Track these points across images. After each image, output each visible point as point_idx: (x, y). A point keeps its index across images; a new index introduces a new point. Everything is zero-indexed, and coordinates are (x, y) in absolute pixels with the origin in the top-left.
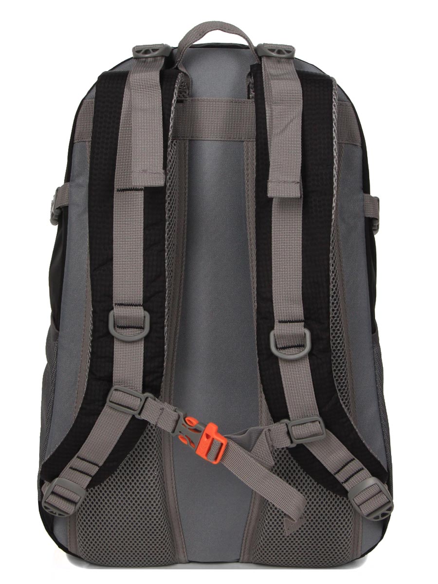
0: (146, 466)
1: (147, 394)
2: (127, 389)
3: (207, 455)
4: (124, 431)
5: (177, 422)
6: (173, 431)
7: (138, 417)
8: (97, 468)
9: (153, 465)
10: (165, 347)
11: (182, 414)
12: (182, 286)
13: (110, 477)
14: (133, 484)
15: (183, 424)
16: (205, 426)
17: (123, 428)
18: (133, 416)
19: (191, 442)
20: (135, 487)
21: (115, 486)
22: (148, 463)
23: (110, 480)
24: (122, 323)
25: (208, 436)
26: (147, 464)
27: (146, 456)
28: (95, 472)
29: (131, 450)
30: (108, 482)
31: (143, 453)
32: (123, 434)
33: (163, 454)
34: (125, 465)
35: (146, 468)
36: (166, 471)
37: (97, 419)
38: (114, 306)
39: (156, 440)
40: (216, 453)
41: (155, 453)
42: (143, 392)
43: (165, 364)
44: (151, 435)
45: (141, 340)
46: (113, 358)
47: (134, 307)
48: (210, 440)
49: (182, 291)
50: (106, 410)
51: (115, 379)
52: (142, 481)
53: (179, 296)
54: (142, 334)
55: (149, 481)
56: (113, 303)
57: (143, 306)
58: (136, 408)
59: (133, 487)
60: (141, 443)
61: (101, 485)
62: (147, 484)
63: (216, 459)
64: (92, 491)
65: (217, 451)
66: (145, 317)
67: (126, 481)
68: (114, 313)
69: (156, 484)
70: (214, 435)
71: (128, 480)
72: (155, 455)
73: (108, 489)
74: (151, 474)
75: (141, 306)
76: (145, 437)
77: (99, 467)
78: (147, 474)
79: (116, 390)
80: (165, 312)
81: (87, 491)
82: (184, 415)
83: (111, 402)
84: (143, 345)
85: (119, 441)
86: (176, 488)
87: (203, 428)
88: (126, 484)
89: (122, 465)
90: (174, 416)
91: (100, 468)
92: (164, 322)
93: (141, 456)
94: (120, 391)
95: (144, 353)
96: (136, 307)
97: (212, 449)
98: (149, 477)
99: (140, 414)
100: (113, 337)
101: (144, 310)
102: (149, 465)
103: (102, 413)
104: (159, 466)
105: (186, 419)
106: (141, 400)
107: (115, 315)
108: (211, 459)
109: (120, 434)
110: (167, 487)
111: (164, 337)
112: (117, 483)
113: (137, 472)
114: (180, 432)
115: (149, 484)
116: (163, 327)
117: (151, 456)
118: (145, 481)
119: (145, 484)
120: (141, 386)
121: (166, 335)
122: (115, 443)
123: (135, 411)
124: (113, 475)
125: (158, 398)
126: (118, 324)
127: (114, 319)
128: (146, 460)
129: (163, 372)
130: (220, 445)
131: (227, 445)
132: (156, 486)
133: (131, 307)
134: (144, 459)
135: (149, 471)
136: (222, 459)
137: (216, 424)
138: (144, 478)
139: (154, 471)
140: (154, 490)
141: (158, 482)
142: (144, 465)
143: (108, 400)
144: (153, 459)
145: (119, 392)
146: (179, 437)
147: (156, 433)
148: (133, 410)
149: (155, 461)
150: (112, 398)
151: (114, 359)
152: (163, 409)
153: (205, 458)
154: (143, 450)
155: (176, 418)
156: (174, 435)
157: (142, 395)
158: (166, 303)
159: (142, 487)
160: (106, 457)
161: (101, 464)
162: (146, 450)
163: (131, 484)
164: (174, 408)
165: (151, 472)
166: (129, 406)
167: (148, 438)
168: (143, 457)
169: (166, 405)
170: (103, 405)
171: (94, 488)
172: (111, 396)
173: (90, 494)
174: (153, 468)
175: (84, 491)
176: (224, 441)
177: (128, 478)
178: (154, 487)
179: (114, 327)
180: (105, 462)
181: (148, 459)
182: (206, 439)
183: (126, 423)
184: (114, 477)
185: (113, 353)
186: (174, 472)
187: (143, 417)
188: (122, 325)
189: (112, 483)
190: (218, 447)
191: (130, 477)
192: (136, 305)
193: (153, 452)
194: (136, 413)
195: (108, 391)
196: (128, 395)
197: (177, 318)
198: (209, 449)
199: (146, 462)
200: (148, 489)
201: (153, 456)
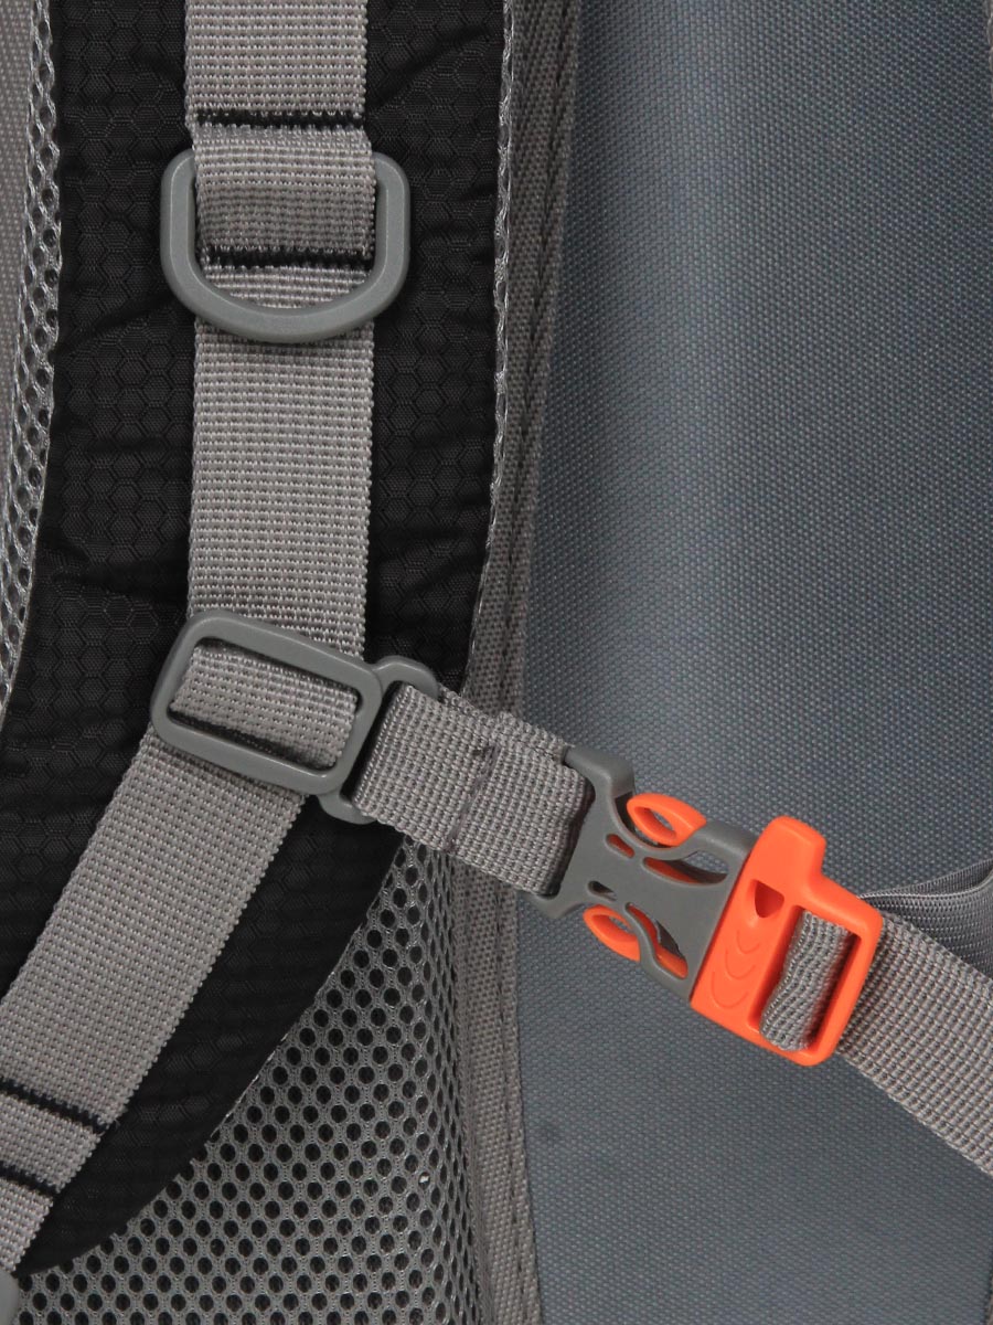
0: (368, 1135)
1: (395, 666)
2: (282, 641)
3: (758, 1014)
4: (255, 899)
5: (574, 825)
6: (552, 888)
7: (336, 808)
8: (89, 1141)
9: (410, 1126)
10: (501, 375)
11: (604, 778)
12: (575, 35)
13: (163, 1196)
14: (288, 1249)
15: (615, 840)
16: (750, 842)
17: (249, 886)
18: (311, 804)
19: (665, 943)
20: (304, 1267)
21: (177, 1265)
22: (382, 1115)
23: (161, 1209)
24: (240, 231)
25: (765, 899)
26: (374, 1122)
27: (366, 1075)
28: (75, 1163)
29: (286, 1027)
30: (148, 1228)
31: (351, 1056)
32: (246, 917)
33: (463, 1064)
34: (255, 1115)
35: (369, 1149)
36: (479, 1167)
37: (92, 830)
38: (193, 127)
39: (427, 974)
40: (816, 998)
41: (418, 1057)
42: (372, 654)
43: (496, 485)
44: (395, 946)
45: (356, 330)
46: (188, 447)
47: (311, 132)
48: (782, 917)
49: (573, 64)
50: (146, 770)
51: (200, 575)
52: (344, 1226)
53: (556, 98)
54: (360, 297)
55: (386, 1228)
56: (183, 112)
57: (366, 123)
58: (333, 749)
59: (289, 1265)
60: (348, 979)
61: (108, 1247)
62: (373, 1247)
63: (814, 1034)
64: (53, 1283)
65: (823, 985)
66: (378, 191)
67: (245, 1231)
68: (193, 165)
69: (426, 1242)
70: (804, 892)
71: (259, 1228)
72: (421, 1067)
73: (136, 1283)
74: (398, 1184)
75: (357, 125)
76: (375, 939)
77: (97, 1129)
78: (371, 1187)
79: (209, 643)
80: (496, 157)
81: (26, 1284)
82: (617, 785)
83: (175, 716)
84: (366, 365)
85: (220, 965)
86: (536, 1273)
87: (740, 854)
88: (246, 1247)
89: (238, 1113)
90: (560, 788)
91: (108, 1134)
92: (491, 226)
93: (337, 1076)
94: (232, 647)
95: (376, 416)
96: (326, 132)
97: (791, 974)
98: (386, 1204)
99: (349, 790)
100: (187, 318)
101: (375, 148)
102: (382, 1129)
103: (123, 788)
104: (441, 1137)
105: (632, 805)
106: (359, 703)
107: (201, 178)
108: (783, 1039)
109: (231, 918)
110: (487, 1271)
111: (492, 315)
112: (190, 1247)
113: (314, 1175)
114: (598, 888)
115: (387, 1242)
116: (487, 257)
117: (395, 1073)
118: (358, 1229)
119: (359, 1244)
120: (358, 617)
121: (503, 306)
122: (196, 980)
123: (326, 768)
124: (179, 1179)
125: (457, 689)
126: (216, 242)
127: (196, 206)
128: (367, 1097)
129: (485, 534)
130: (837, 946)
131: (883, 947)
132: (427, 1257)
133: (297, 132)
134: (352, 1094)
135: (384, 1166)
136: (846, 1041)
137: (815, 824)
138: (358, 1206)
139: (411, 1163)
140: (415, 1278)
141: (438, 1234)
142: (354, 1132)
143: (158, 710)
144: (409, 1089)
145: (226, 658)
146: (588, 917)
147: (425, 932)
148: (312, 765)
149: (422, 1104)
150: (184, 691)
151: (197, 454)
152: (487, 752)
153: (749, 1032)
154: (350, 1041)
155: (569, 801)
156: (555, 908)
157: (363, 670)
158: (505, 104)
159: (345, 1264)
160: (142, 1070)
161: (110, 1114)
162: (365, 1037)
163: (274, 1247)
164: (556, 743)
165: (398, 1170)
166: (289, 740)
167: (376, 962)
168: (352, 1079)
169: (506, 730)
170: (129, 746)
171: (68, 1268)
172: (180, 681)
173: (40, 1302)
174: (410, 1147)
175: (12, 1284)
176: (864, 924)
177: (259, 1213)
178: (414, 1263)
179: (197, 257)
180: (136, 1102)
181: (381, 1092)
182: (753, 920)
183: (267, 854)
184: (188, 1192)
185: (190, 417)
186: (527, 1174)
187: (369, 807)
188: (243, 244)
189: (163, 1246)
190: (828, 957)
191: (273, 1210)
192: (325, 122)
193: (408, 1051)
194: (324, 785)
195: (159, 654)
196: (281, 675)
197: (545, 232)
198: (776, 977)
199: (367, 1112)
200: (380, 1272)
201: (409, 1073)
